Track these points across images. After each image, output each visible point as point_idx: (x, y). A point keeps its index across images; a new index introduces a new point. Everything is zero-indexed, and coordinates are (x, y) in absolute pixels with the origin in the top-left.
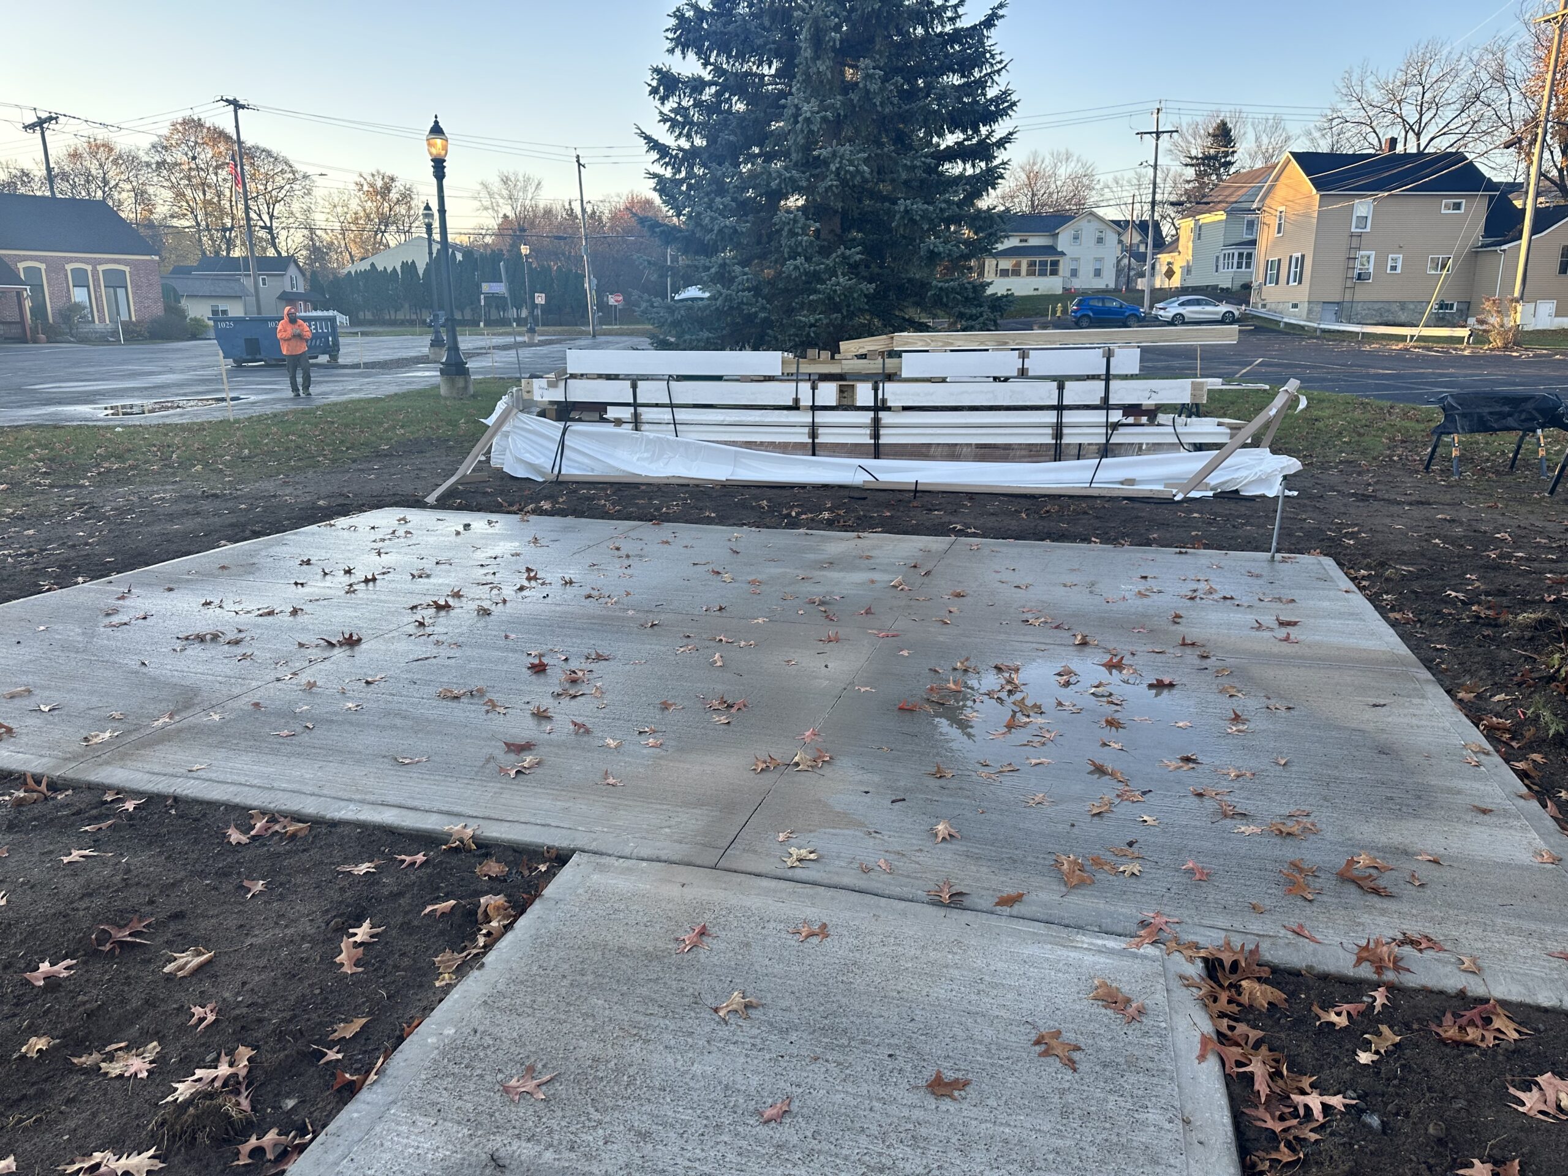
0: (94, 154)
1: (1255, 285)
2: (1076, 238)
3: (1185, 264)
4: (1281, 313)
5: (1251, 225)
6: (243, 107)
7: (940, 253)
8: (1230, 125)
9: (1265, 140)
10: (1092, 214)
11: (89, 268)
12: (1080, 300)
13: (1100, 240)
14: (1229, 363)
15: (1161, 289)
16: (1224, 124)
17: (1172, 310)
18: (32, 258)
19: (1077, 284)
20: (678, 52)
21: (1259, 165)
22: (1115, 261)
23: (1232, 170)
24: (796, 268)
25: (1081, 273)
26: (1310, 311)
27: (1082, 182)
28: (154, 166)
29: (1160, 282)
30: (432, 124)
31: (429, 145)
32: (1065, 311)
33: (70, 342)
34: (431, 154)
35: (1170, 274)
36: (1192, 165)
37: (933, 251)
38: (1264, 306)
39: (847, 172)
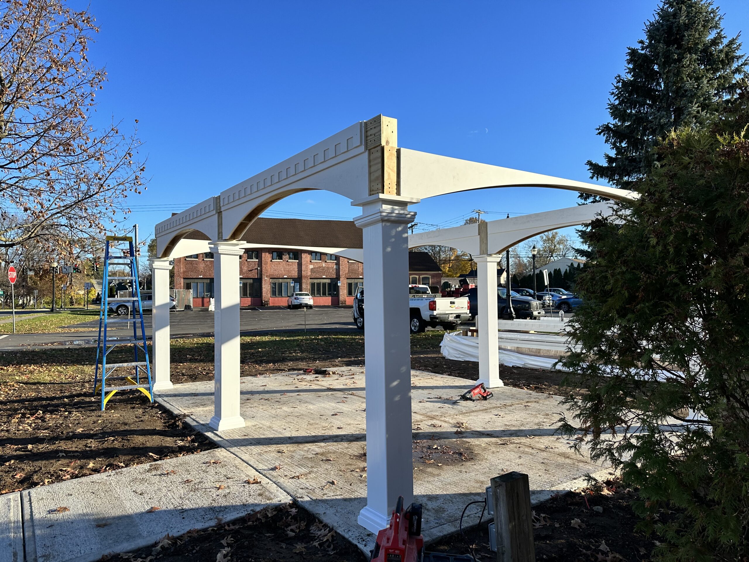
11: (417, 277)
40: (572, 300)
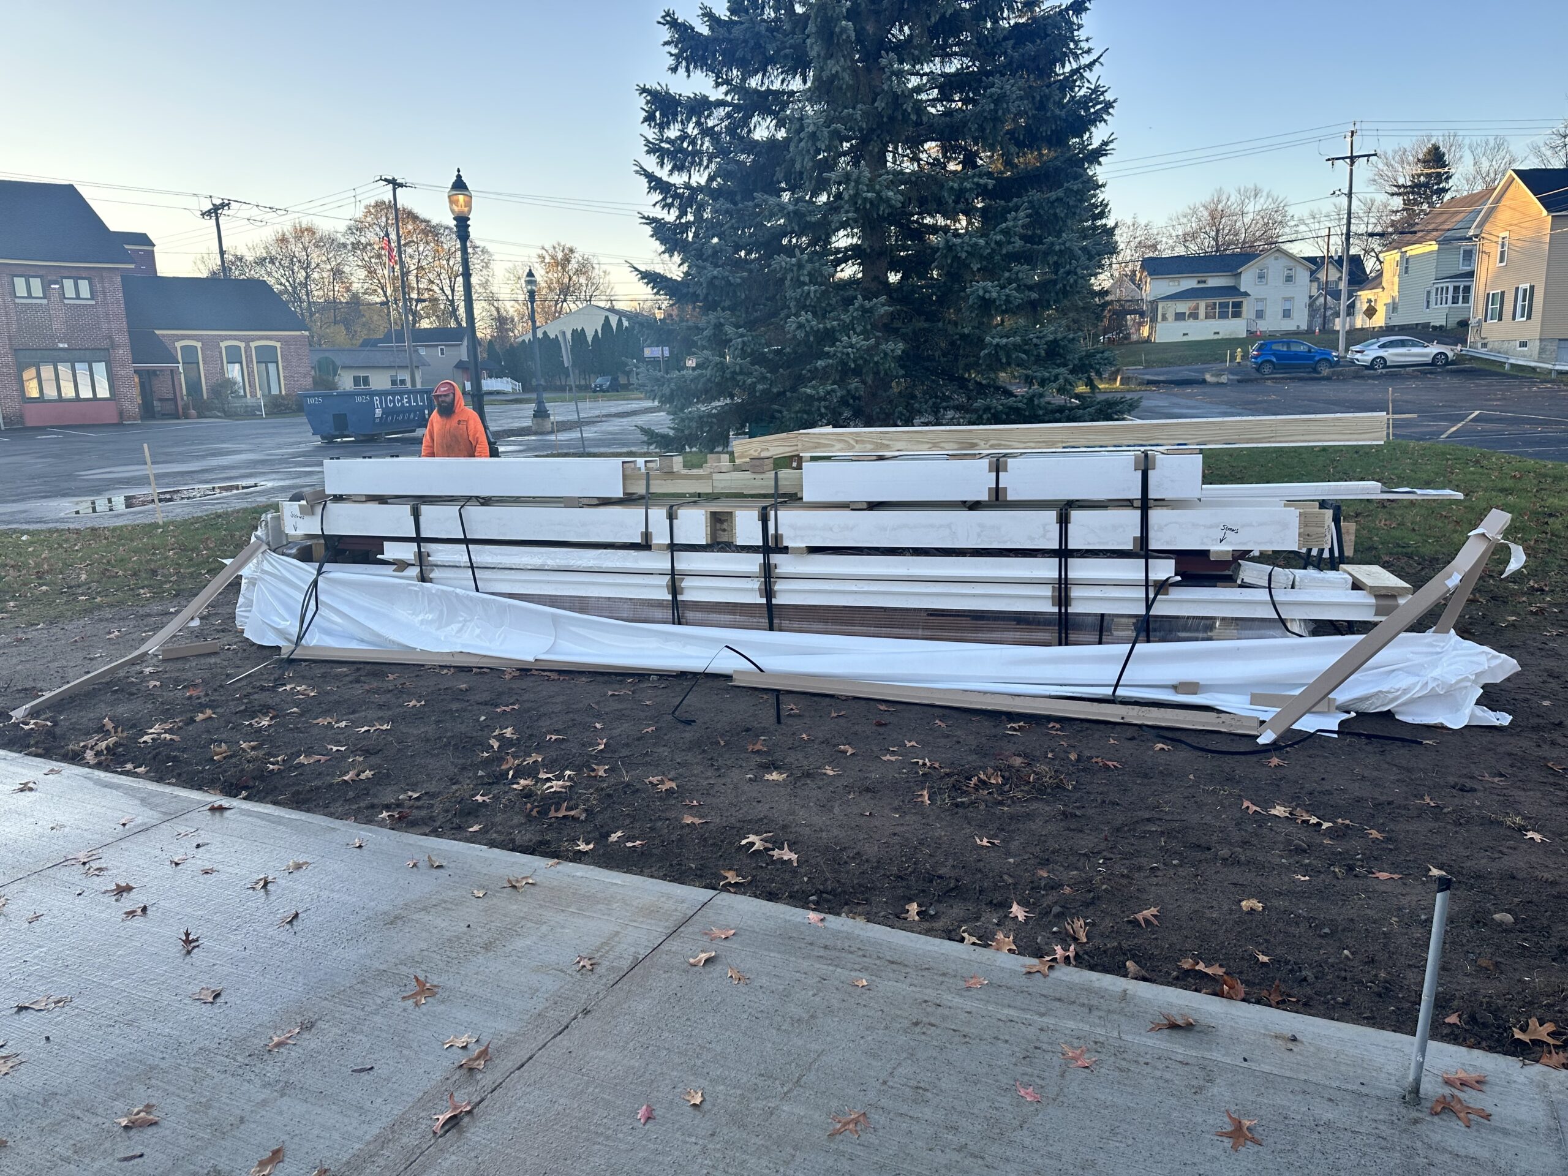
0: (298, 238)
1: (1473, 322)
2: (1261, 277)
3: (1389, 301)
4: (1506, 353)
5: (1468, 255)
6: (401, 185)
7: (994, 301)
8: (1442, 149)
9: (1485, 165)
10: (1279, 250)
11: (242, 345)
12: (1262, 345)
13: (1289, 279)
14: (1435, 418)
15: (1362, 329)
16: (1436, 148)
17: (1369, 353)
18: (188, 337)
19: (1263, 326)
21: (1479, 188)
22: (1307, 300)
23: (1447, 197)
24: (800, 326)
25: (1268, 313)
26: (1542, 350)
27: (1273, 219)
28: (350, 247)
29: (1360, 321)
30: (454, 179)
31: (451, 202)
32: (1245, 356)
33: (218, 417)
34: (453, 211)
35: (1371, 312)
36: (1399, 194)
37: (983, 298)
38: (1485, 345)
39: (865, 199)
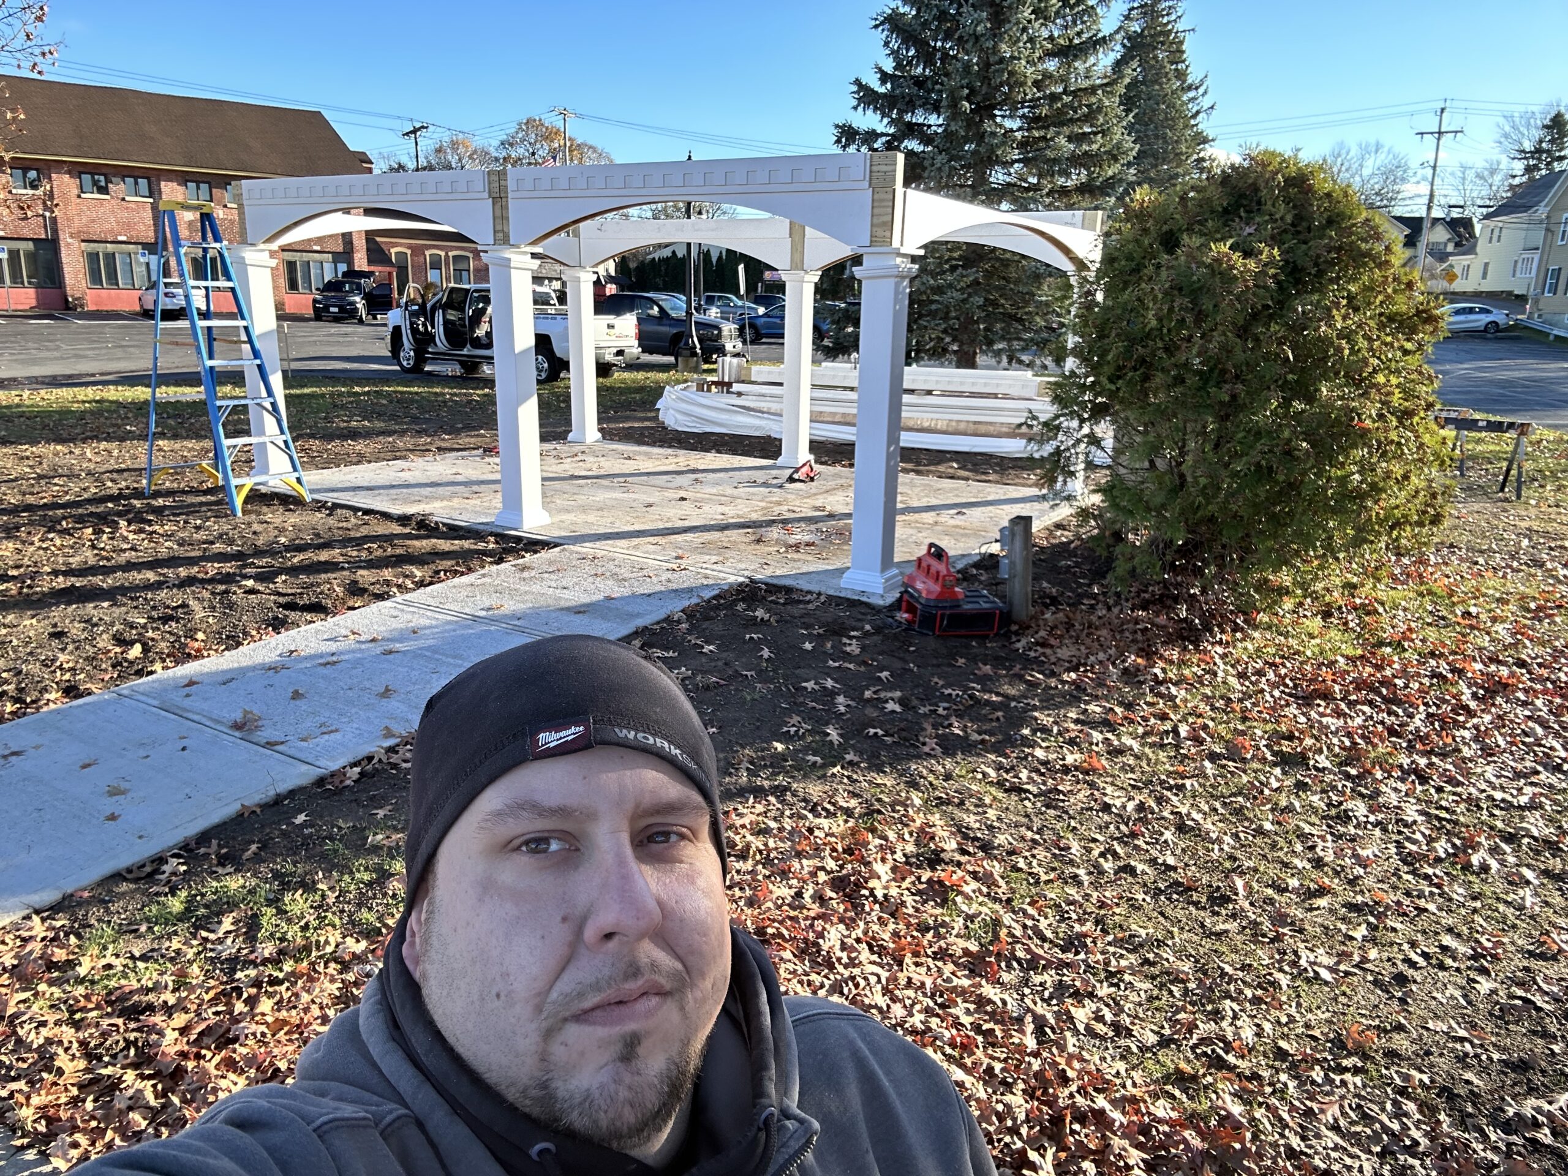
1: (1532, 294)
4: (1553, 325)
11: (443, 254)
16: (1561, 115)
18: (401, 245)
20: (860, 109)
36: (1520, 159)
38: (1539, 317)
40: (763, 320)
